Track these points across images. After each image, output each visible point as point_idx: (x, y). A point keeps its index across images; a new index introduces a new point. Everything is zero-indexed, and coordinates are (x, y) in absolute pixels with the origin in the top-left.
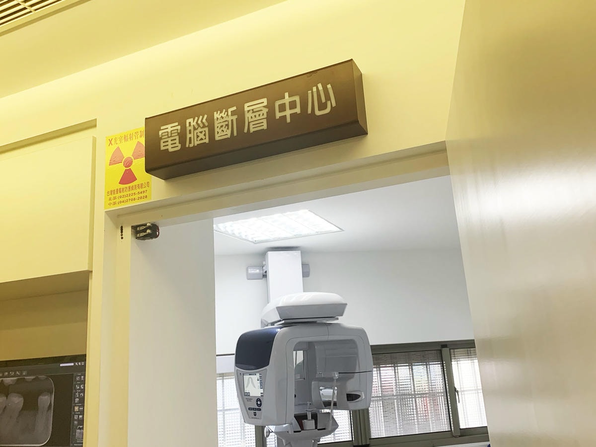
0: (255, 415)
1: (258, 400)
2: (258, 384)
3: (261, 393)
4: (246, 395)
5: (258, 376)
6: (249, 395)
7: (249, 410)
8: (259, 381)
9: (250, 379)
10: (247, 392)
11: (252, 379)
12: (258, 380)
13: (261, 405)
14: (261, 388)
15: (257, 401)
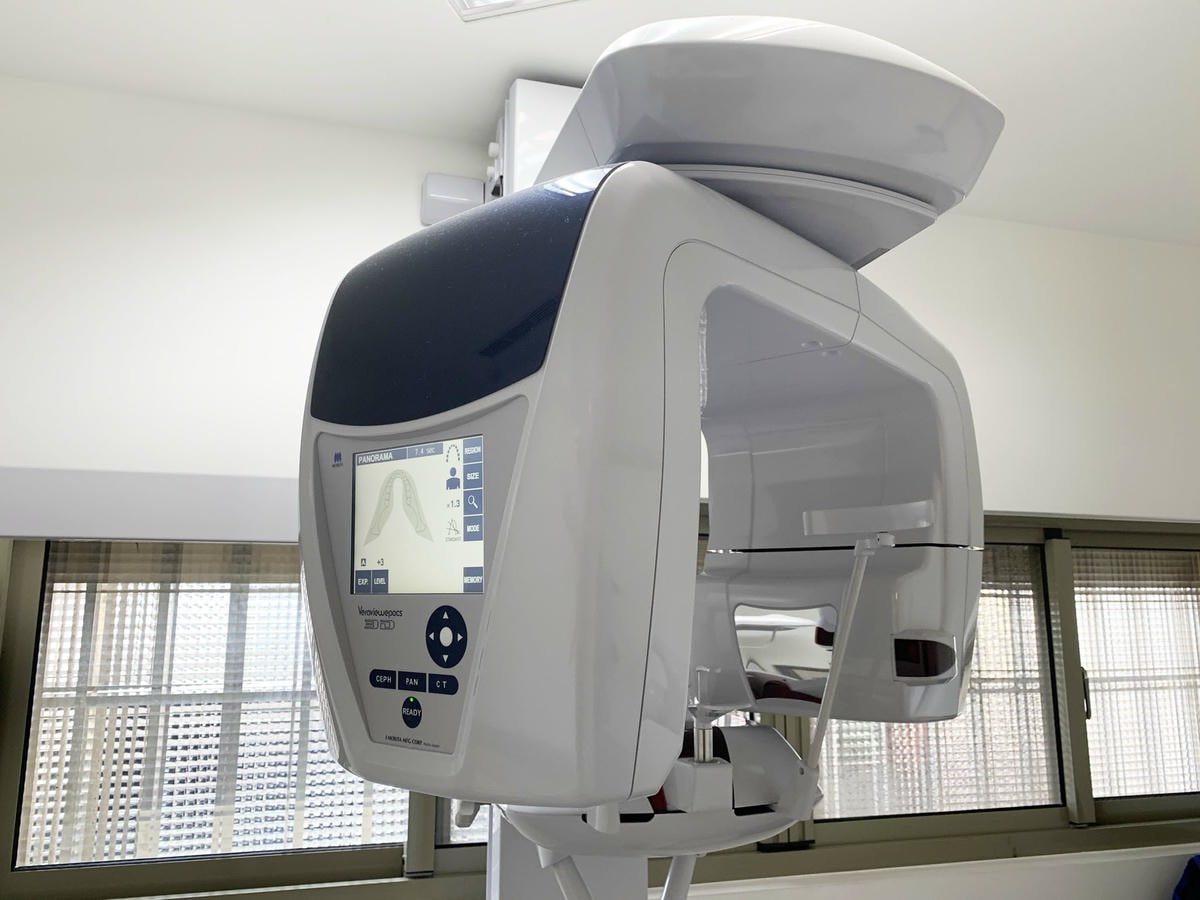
0: (412, 721)
1: (446, 615)
2: (447, 510)
3: (469, 572)
4: (364, 590)
5: (453, 454)
6: (384, 589)
7: (374, 683)
8: (458, 493)
9: (398, 484)
10: (372, 566)
11: (408, 483)
12: (452, 484)
13: (457, 651)
14: (469, 537)
15: (435, 624)
